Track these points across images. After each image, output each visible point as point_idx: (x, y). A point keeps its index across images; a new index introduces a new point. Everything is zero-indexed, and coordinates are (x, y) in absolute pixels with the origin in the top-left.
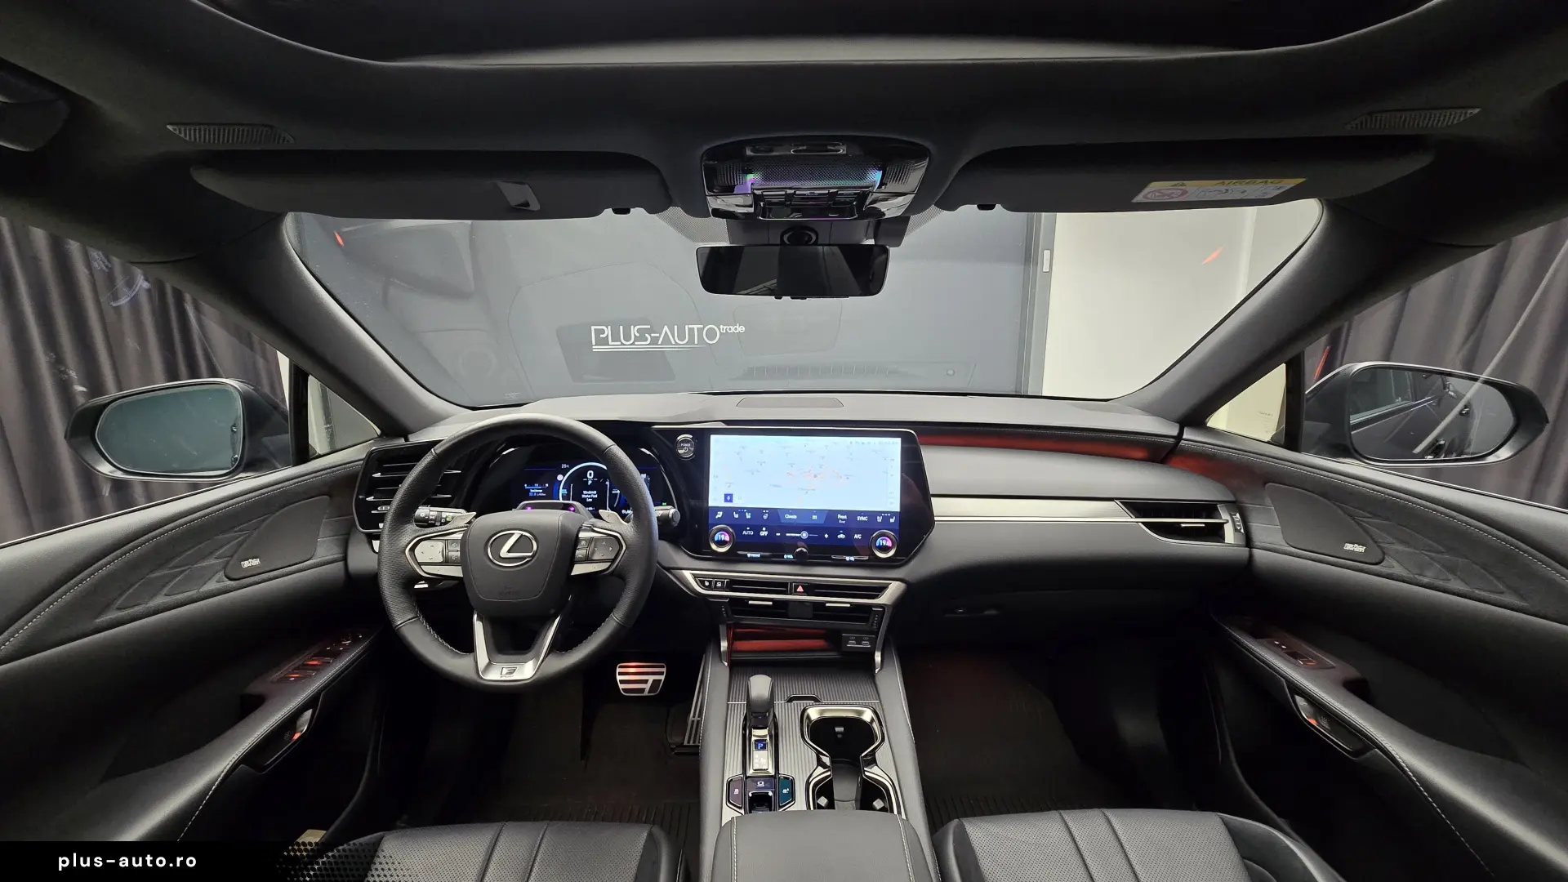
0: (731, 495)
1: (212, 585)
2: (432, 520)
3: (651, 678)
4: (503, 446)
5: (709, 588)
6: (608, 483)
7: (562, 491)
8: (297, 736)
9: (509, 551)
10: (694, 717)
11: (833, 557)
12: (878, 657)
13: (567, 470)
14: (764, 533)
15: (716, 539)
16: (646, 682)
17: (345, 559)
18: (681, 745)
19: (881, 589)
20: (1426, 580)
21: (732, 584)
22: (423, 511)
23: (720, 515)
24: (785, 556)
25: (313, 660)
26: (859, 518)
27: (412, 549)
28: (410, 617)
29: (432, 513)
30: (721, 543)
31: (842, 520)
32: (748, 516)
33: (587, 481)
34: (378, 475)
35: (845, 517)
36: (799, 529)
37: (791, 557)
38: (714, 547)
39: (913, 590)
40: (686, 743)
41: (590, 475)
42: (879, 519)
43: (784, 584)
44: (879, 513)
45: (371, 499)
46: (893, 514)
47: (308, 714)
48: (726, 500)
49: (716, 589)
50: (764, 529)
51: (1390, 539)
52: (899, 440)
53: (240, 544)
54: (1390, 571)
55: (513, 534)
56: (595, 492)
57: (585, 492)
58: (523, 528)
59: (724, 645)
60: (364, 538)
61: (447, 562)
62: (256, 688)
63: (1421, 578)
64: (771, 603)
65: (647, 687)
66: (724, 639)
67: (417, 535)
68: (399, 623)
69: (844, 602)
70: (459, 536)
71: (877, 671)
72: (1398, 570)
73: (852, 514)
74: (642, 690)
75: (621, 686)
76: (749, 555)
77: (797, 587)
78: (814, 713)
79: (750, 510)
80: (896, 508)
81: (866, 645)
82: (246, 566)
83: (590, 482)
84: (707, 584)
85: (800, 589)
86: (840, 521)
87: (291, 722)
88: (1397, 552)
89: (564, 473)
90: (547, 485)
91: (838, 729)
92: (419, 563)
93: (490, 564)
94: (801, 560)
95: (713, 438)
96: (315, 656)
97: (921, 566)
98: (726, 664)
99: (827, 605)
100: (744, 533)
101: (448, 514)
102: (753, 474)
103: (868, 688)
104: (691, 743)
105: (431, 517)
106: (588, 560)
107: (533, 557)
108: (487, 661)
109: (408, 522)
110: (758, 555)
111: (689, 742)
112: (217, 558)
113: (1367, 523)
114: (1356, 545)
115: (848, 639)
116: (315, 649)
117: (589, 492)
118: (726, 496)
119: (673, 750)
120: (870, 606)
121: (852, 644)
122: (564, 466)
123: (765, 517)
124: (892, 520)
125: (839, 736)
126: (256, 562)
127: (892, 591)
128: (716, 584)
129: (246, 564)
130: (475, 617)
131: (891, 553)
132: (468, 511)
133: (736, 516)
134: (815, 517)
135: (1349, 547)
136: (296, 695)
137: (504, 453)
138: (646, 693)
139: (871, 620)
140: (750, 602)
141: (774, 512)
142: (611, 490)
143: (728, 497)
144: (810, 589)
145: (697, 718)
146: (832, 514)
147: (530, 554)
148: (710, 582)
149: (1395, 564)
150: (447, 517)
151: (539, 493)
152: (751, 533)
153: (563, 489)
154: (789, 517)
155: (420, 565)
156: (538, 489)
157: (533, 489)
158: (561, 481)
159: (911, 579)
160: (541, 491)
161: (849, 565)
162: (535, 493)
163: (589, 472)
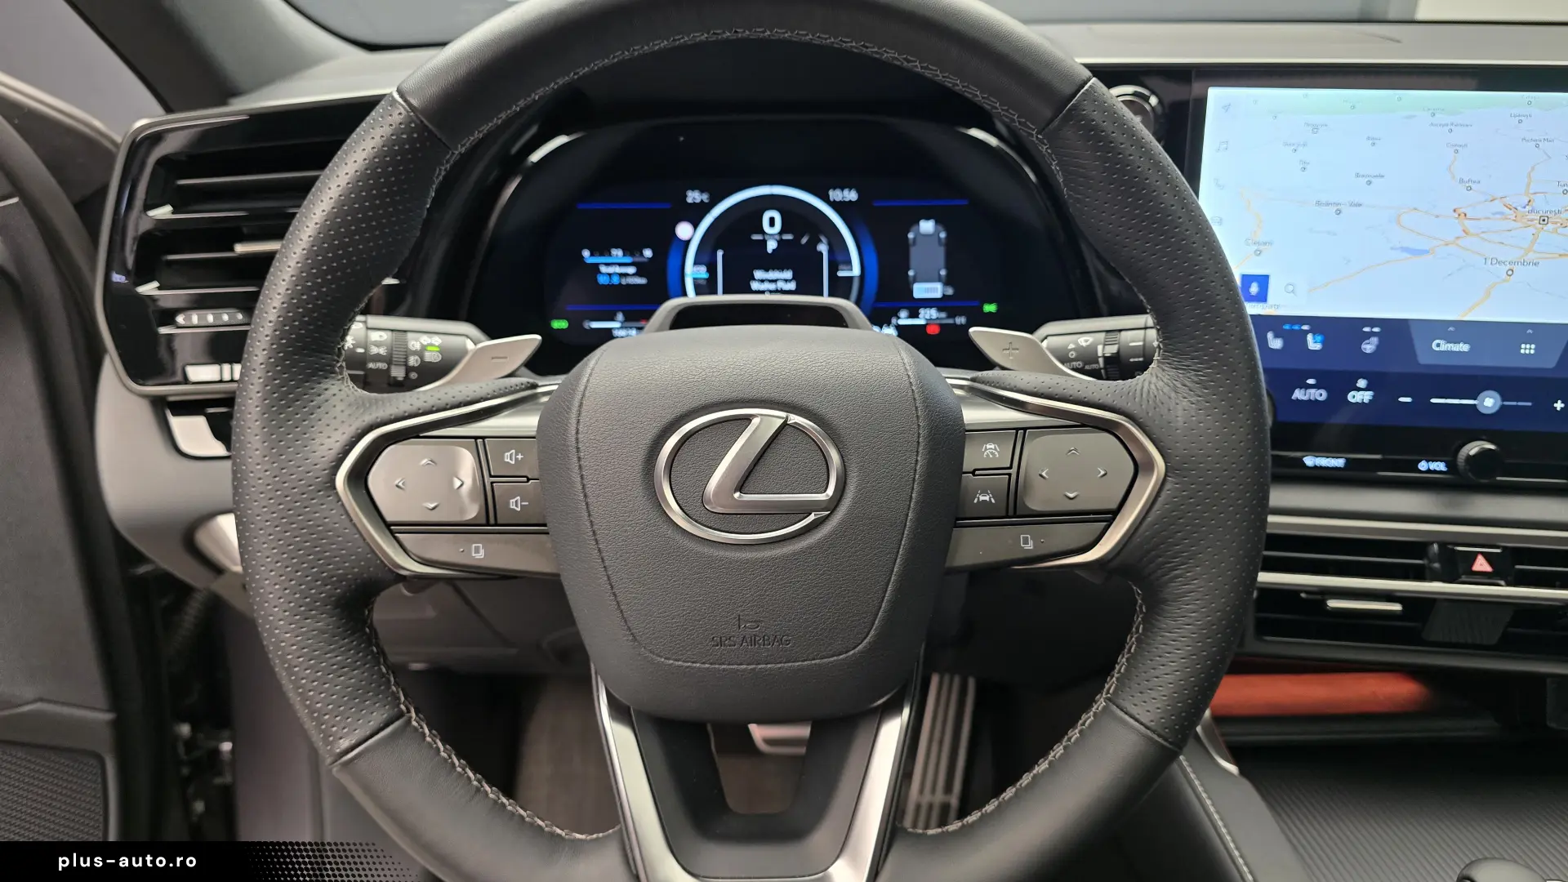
0: (1264, 281)
2: (378, 358)
4: (534, 130)
6: (823, 248)
7: (693, 272)
13: (705, 209)
14: (1360, 396)
24: (1423, 466)
27: (359, 476)
28: (378, 717)
29: (375, 336)
32: (1313, 343)
33: (764, 243)
34: (167, 212)
36: (1471, 381)
37: (1440, 466)
41: (772, 224)
43: (1416, 548)
45: (149, 289)
50: (1362, 383)
55: (748, 419)
56: (788, 274)
57: (758, 274)
61: (495, 520)
64: (1397, 607)
67: (368, 419)
76: (1309, 461)
77: (1468, 558)
79: (1319, 324)
83: (772, 245)
85: (1481, 564)
89: (695, 215)
90: (648, 253)
92: (391, 527)
94: (1475, 477)
95: (1217, 96)
98: (1232, 768)
100: (1299, 394)
101: (425, 339)
102: (1339, 212)
105: (374, 350)
107: (830, 504)
109: (328, 371)
110: (1339, 462)
117: (772, 275)
118: (1246, 280)
122: (694, 196)
123: (1369, 347)
132: (493, 330)
133: (1275, 344)
134: (1530, 348)
137: (535, 157)
140: (1333, 604)
141: (1396, 332)
142: (833, 268)
143: (1255, 286)
144: (1516, 563)
147: (820, 497)
150: (424, 348)
151: (626, 275)
152: (1320, 395)
153: (696, 263)
154: (1445, 346)
155: (392, 533)
156: (621, 265)
157: (607, 264)
158: (688, 243)
160: (632, 270)
162: (611, 275)
163: (766, 215)
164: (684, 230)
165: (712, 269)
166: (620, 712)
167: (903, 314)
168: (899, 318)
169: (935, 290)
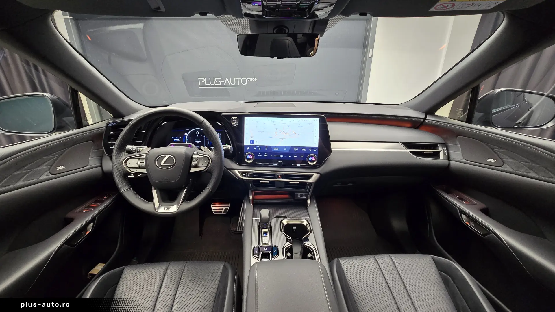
0: (253, 141)
1: (44, 177)
2: (134, 150)
3: (224, 208)
4: (162, 121)
5: (245, 176)
6: (204, 136)
7: (187, 139)
8: (88, 233)
9: (164, 163)
10: (240, 221)
11: (292, 164)
12: (309, 202)
14: (266, 155)
15: (247, 158)
16: (222, 209)
17: (101, 166)
18: (236, 231)
19: (310, 177)
20: (520, 173)
21: (254, 175)
22: (129, 147)
23: (249, 148)
24: (274, 164)
25: (92, 204)
26: (302, 150)
27: (126, 162)
28: (127, 188)
29: (134, 148)
30: (249, 159)
31: (296, 150)
32: (260, 149)
34: (112, 133)
35: (297, 149)
36: (278, 153)
37: (276, 164)
38: (246, 161)
39: (323, 177)
40: (237, 230)
41: (198, 133)
42: (310, 150)
43: (273, 175)
44: (310, 148)
45: (110, 142)
46: (315, 148)
47: (91, 225)
48: (251, 143)
49: (247, 176)
50: (266, 154)
51: (507, 157)
52: (319, 119)
53: (55, 160)
54: (506, 169)
55: (166, 156)
56: (200, 140)
57: (195, 140)
58: (170, 154)
59: (251, 197)
60: (108, 158)
61: (140, 167)
62: (70, 215)
63: (518, 172)
64: (268, 182)
65: (223, 211)
66: (251, 195)
67: (127, 156)
68: (122, 191)
69: (296, 181)
70: (144, 157)
71: (308, 206)
72: (509, 169)
73: (300, 148)
74: (221, 212)
75: (213, 211)
76: (260, 164)
77: (278, 176)
78: (285, 222)
79: (260, 146)
80: (317, 146)
81: (304, 197)
82: (58, 169)
83: (197, 136)
84: (244, 175)
85: (280, 177)
87: (84, 228)
88: (509, 162)
89: (187, 132)
90: (181, 137)
91: (294, 228)
92: (128, 168)
93: (157, 168)
94: (280, 166)
95: (246, 118)
96: (93, 203)
97: (326, 168)
98: (252, 204)
99: (290, 182)
100: (258, 155)
101: (140, 148)
102: (261, 132)
103: (305, 213)
104: (239, 230)
105: (133, 150)
106: (196, 166)
107: (174, 165)
108: (159, 205)
109: (123, 151)
110: (264, 164)
111: (238, 230)
112: (45, 166)
113: (498, 151)
114: (492, 159)
115: (298, 195)
116: (93, 200)
117: (197, 140)
118: (251, 141)
119: (233, 232)
120: (306, 183)
121: (299, 197)
122: (187, 130)
123: (266, 149)
124: (315, 150)
125: (294, 230)
126: (63, 167)
127: (315, 177)
128: (247, 175)
129: (59, 168)
130: (153, 188)
131: (315, 163)
132: (148, 147)
133: (255, 149)
134: (285, 149)
135: (489, 160)
136: (85, 218)
137: (162, 124)
138: (222, 213)
139: (306, 189)
140: (261, 182)
141: (270, 147)
142: (206, 139)
143: (252, 142)
144: (283, 176)
145: (241, 222)
146: (292, 148)
147: (173, 164)
148: (245, 174)
149: (508, 166)
150: (140, 149)
152: (261, 155)
154: (275, 149)
155: (129, 169)
156: (177, 139)
157: (175, 139)
158: (186, 136)
159: (322, 173)
160: (178, 139)
161: (299, 167)
162: (175, 140)
163: (197, 132)
164: (186, 134)
165: (189, 139)
166: (155, 189)
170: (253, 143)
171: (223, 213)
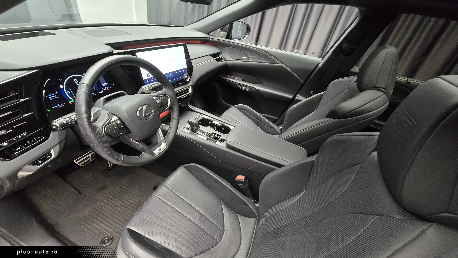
3: (90, 155)
7: (67, 93)
11: (177, 85)
13: (63, 82)
16: (89, 157)
19: (187, 90)
23: (147, 82)
26: (180, 72)
31: (177, 73)
32: (155, 80)
33: (76, 84)
35: (177, 72)
39: (194, 87)
41: (76, 81)
42: (184, 71)
44: (183, 69)
51: (250, 55)
52: (183, 46)
54: (250, 61)
55: (143, 107)
63: (254, 61)
65: (90, 158)
69: (185, 95)
71: (192, 109)
72: (251, 60)
74: (89, 160)
75: (80, 165)
80: (186, 67)
81: (185, 104)
83: (78, 85)
86: (176, 74)
88: (250, 57)
90: (57, 92)
104: (112, 165)
105: (69, 121)
107: (153, 112)
111: (111, 165)
113: (246, 53)
114: (245, 57)
118: (147, 75)
120: (189, 94)
121: (183, 106)
122: (60, 80)
124: (186, 70)
127: (191, 89)
131: (189, 79)
133: (152, 81)
134: (171, 75)
135: (243, 57)
139: (188, 99)
146: (174, 72)
149: (251, 59)
150: (73, 118)
151: (55, 97)
153: (66, 91)
155: (111, 136)
156: (53, 96)
157: (50, 96)
158: (63, 88)
159: (193, 85)
160: (55, 96)
161: (181, 85)
162: (52, 98)
163: (74, 80)
164: (61, 86)
165: (70, 91)
167: (103, 89)
168: (103, 90)
169: (105, 84)
170: (149, 76)
171: (92, 159)
